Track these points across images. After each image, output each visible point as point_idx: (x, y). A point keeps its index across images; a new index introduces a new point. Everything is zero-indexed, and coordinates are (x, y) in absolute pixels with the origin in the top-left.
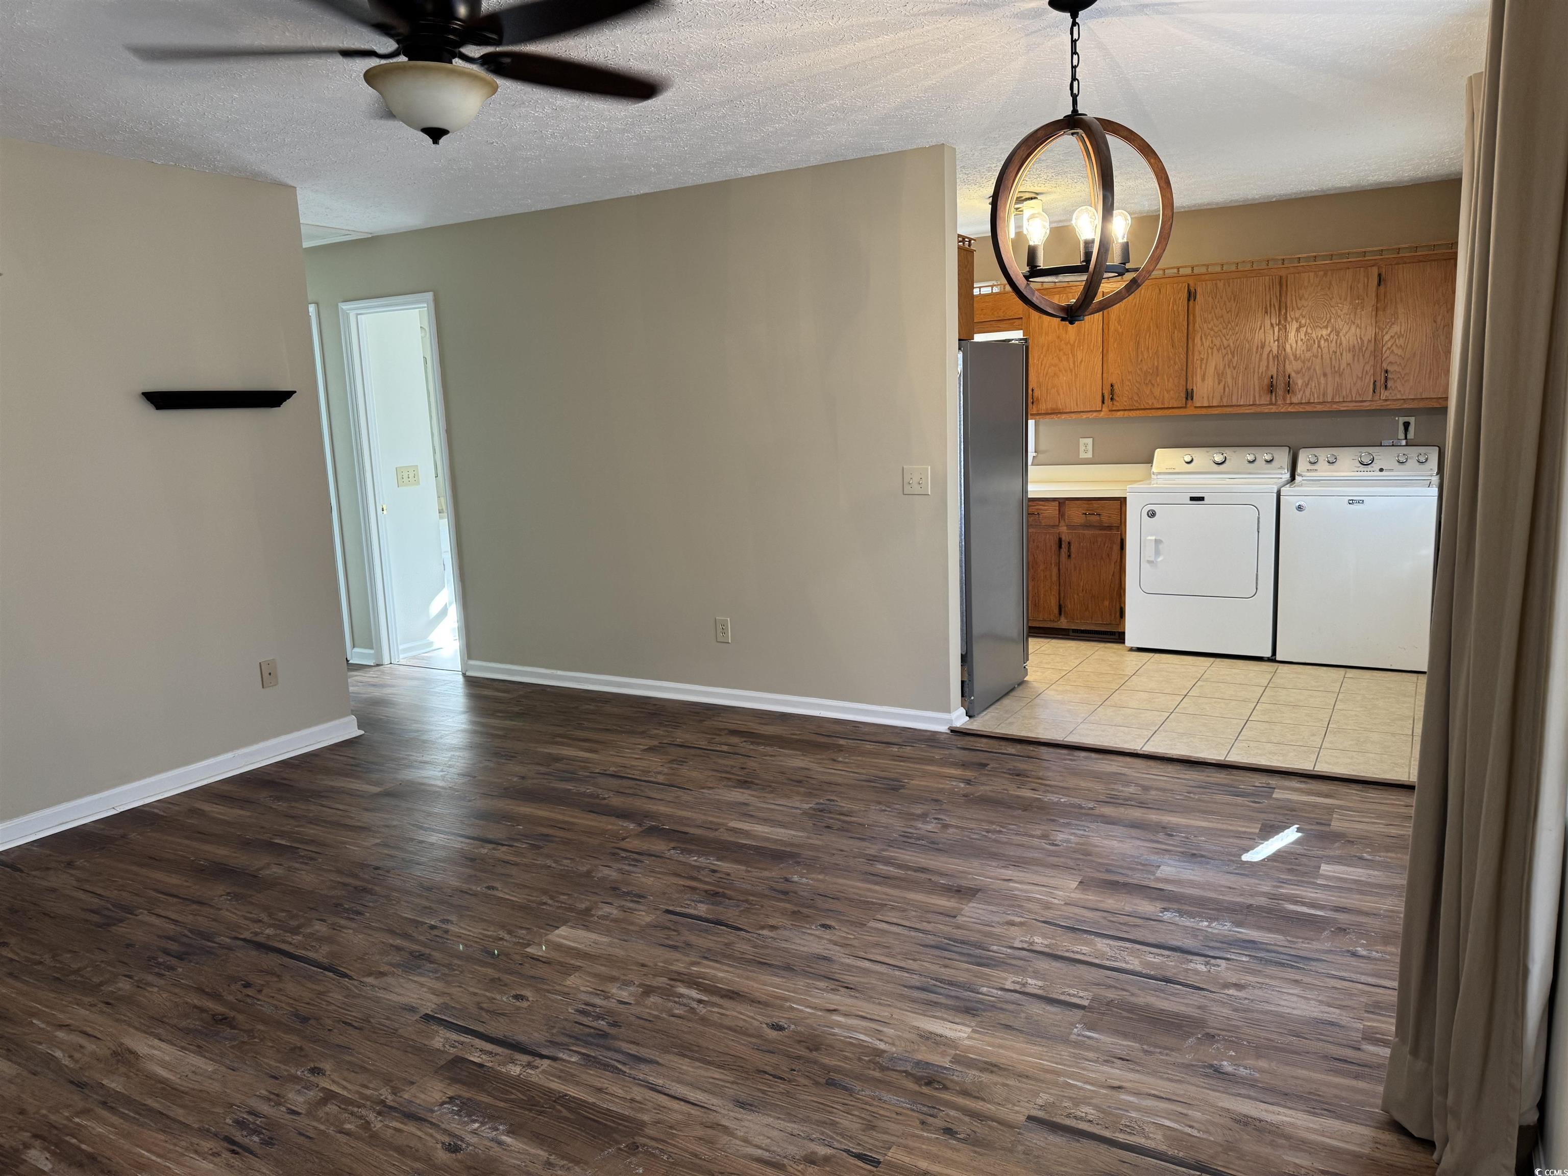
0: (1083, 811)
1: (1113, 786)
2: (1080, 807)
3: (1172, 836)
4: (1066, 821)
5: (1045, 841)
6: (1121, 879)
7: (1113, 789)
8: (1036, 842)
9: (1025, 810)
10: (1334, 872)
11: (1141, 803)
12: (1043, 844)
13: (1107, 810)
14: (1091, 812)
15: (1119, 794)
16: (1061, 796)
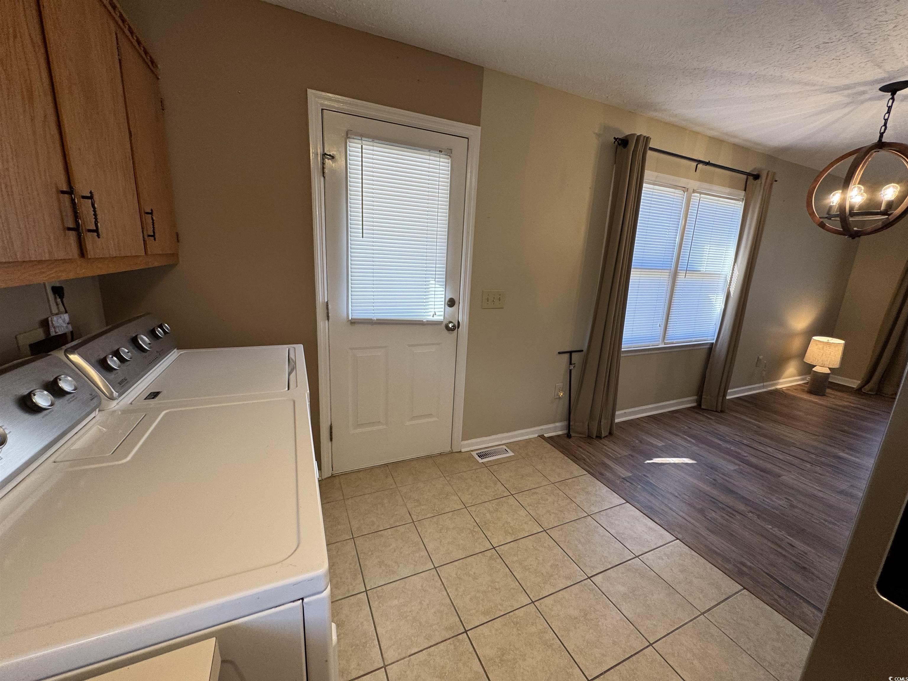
0: (758, 513)
1: (724, 522)
2: (759, 516)
3: (714, 480)
4: (775, 511)
5: (793, 503)
6: (758, 472)
7: (727, 520)
8: (800, 505)
9: (803, 530)
10: (658, 442)
11: (714, 503)
12: (795, 503)
13: (741, 507)
14: (753, 511)
15: (724, 515)
16: (771, 530)
